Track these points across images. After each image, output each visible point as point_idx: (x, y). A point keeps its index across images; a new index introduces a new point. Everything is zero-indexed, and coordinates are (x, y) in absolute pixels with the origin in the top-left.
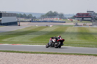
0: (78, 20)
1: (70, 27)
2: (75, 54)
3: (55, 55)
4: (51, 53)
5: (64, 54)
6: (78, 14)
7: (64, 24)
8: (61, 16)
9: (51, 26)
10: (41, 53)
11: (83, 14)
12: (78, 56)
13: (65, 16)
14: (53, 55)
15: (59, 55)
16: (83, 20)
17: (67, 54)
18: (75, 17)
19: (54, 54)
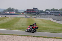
0: (27, 14)
1: (22, 18)
2: (24, 36)
3: (12, 36)
4: (9, 35)
5: (17, 35)
6: (27, 10)
7: (18, 16)
8: (17, 11)
9: (10, 17)
10: (3, 34)
11: (31, 10)
12: (26, 37)
13: (19, 11)
14: (11, 36)
15: (14, 36)
16: (30, 14)
17: (19, 35)
18: (25, 12)
19: (11, 35)
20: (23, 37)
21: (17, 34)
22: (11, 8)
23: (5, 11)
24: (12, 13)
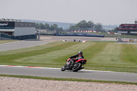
0: (123, 34)
1: (110, 44)
2: (116, 82)
3: (89, 84)
4: (83, 81)
5: (101, 82)
6: (122, 26)
7: (102, 39)
8: (99, 28)
9: (84, 42)
10: (68, 80)
11: (129, 26)
12: (120, 85)
13: (104, 28)
14: (86, 84)
15: (93, 83)
16: (129, 34)
17: (105, 82)
18: (117, 29)
19: (87, 81)
20: (113, 85)
21: (101, 80)
22: (87, 22)
23: (73, 28)
24: (89, 32)
